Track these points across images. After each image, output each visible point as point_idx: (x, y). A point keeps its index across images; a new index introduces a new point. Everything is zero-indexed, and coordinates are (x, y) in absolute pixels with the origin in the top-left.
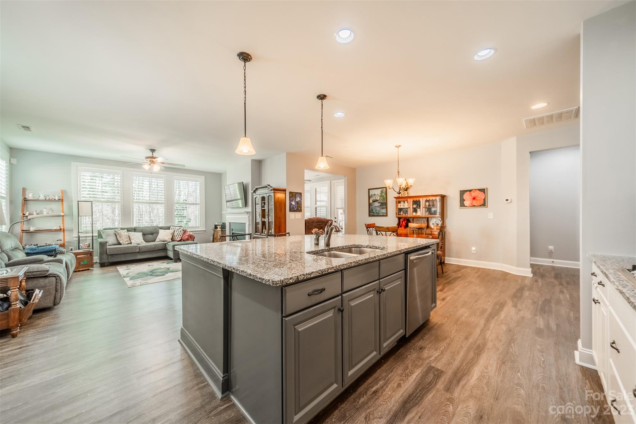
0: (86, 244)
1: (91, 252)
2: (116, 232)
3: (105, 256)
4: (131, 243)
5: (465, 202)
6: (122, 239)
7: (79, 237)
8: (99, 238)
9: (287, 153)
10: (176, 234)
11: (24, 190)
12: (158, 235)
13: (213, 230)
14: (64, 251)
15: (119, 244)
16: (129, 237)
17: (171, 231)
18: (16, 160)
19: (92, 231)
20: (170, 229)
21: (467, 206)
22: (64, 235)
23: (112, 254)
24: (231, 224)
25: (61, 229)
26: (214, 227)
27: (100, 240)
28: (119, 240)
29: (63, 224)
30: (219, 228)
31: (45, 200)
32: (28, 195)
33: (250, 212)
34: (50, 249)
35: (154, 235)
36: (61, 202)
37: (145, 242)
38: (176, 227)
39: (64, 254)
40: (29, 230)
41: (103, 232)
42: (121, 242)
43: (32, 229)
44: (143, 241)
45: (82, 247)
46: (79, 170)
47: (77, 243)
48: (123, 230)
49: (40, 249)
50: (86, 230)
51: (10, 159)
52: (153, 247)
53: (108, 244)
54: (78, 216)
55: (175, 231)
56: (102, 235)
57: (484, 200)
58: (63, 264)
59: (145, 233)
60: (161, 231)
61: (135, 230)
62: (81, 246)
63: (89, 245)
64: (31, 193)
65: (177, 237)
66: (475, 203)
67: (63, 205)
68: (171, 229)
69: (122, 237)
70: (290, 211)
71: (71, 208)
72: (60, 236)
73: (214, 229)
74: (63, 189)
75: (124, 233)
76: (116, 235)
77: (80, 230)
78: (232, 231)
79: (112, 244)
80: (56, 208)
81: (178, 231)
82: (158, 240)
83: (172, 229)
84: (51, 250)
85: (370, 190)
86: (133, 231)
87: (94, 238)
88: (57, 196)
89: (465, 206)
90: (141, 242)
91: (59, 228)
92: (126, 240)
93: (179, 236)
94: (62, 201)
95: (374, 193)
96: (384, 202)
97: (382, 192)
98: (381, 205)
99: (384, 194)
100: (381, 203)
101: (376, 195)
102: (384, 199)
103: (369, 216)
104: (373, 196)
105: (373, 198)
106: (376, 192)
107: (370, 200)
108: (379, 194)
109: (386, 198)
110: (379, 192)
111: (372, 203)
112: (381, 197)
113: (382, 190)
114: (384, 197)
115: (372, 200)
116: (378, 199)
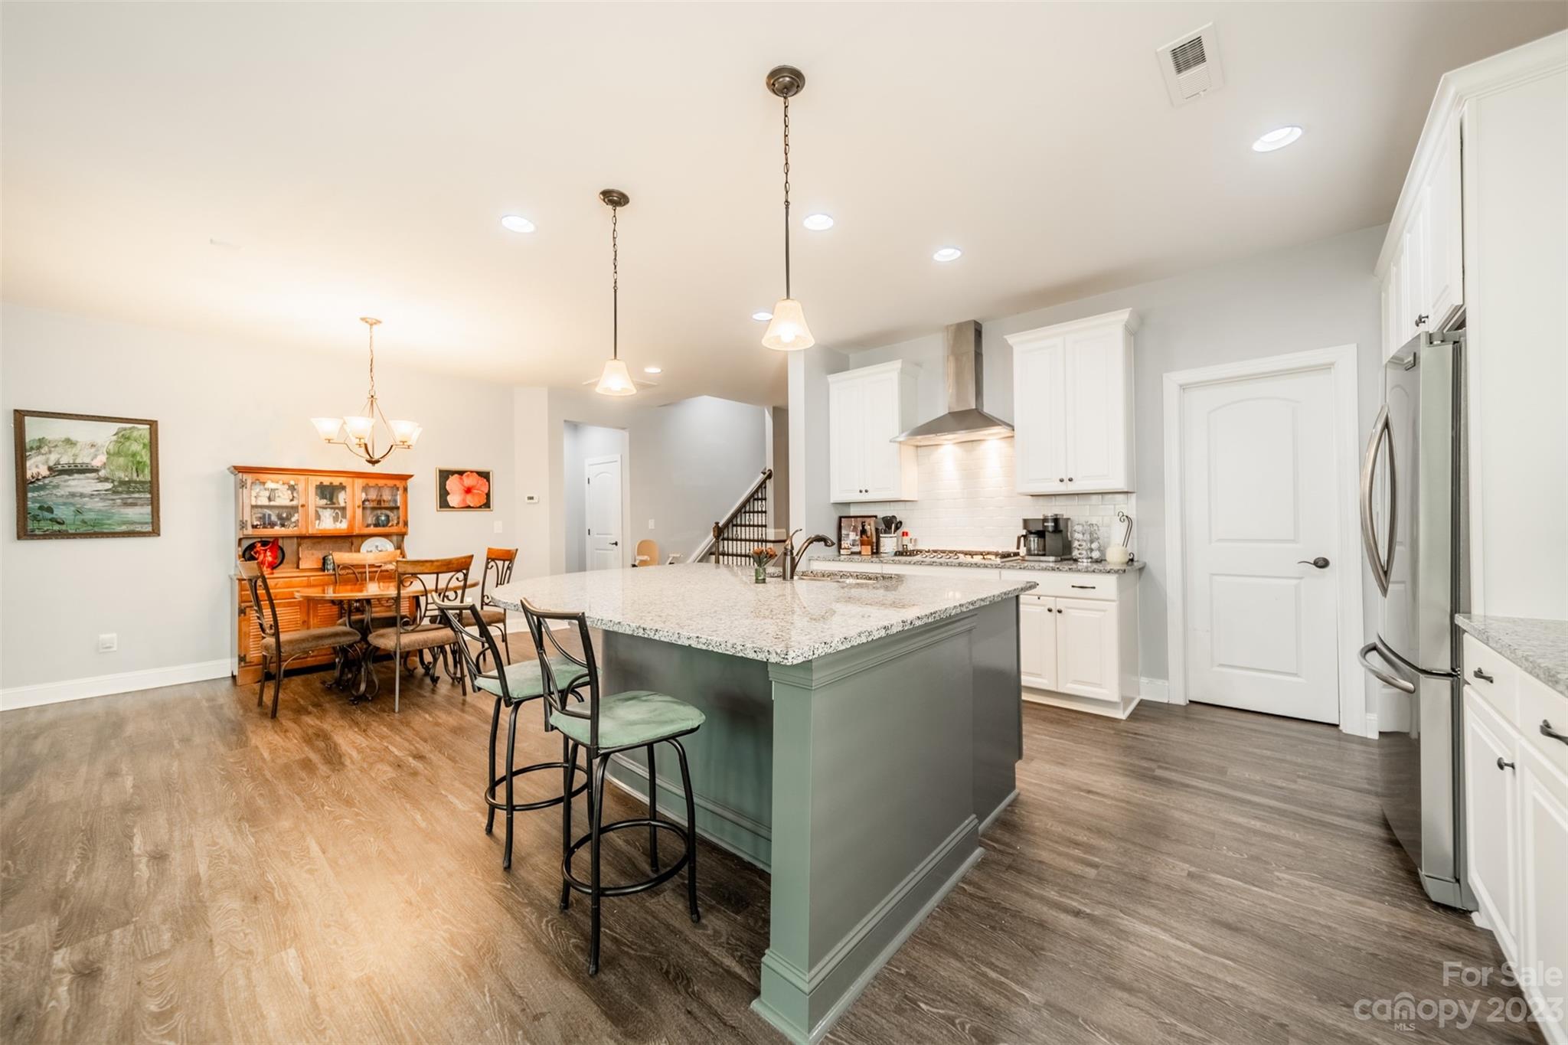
5: (449, 498)
21: (453, 507)
57: (488, 495)
66: (470, 500)
85: (27, 420)
89: (448, 506)
95: (64, 437)
96: (141, 478)
97: (124, 438)
98: (120, 489)
99: (142, 446)
100: (122, 483)
101: (78, 446)
102: (140, 466)
103: (19, 538)
104: (57, 449)
105: (53, 459)
106: (80, 431)
107: (29, 464)
108: (99, 442)
109: (148, 462)
110: (106, 434)
111: (44, 477)
112: (122, 456)
113: (125, 429)
114: (142, 457)
115: (43, 464)
116: (97, 463)
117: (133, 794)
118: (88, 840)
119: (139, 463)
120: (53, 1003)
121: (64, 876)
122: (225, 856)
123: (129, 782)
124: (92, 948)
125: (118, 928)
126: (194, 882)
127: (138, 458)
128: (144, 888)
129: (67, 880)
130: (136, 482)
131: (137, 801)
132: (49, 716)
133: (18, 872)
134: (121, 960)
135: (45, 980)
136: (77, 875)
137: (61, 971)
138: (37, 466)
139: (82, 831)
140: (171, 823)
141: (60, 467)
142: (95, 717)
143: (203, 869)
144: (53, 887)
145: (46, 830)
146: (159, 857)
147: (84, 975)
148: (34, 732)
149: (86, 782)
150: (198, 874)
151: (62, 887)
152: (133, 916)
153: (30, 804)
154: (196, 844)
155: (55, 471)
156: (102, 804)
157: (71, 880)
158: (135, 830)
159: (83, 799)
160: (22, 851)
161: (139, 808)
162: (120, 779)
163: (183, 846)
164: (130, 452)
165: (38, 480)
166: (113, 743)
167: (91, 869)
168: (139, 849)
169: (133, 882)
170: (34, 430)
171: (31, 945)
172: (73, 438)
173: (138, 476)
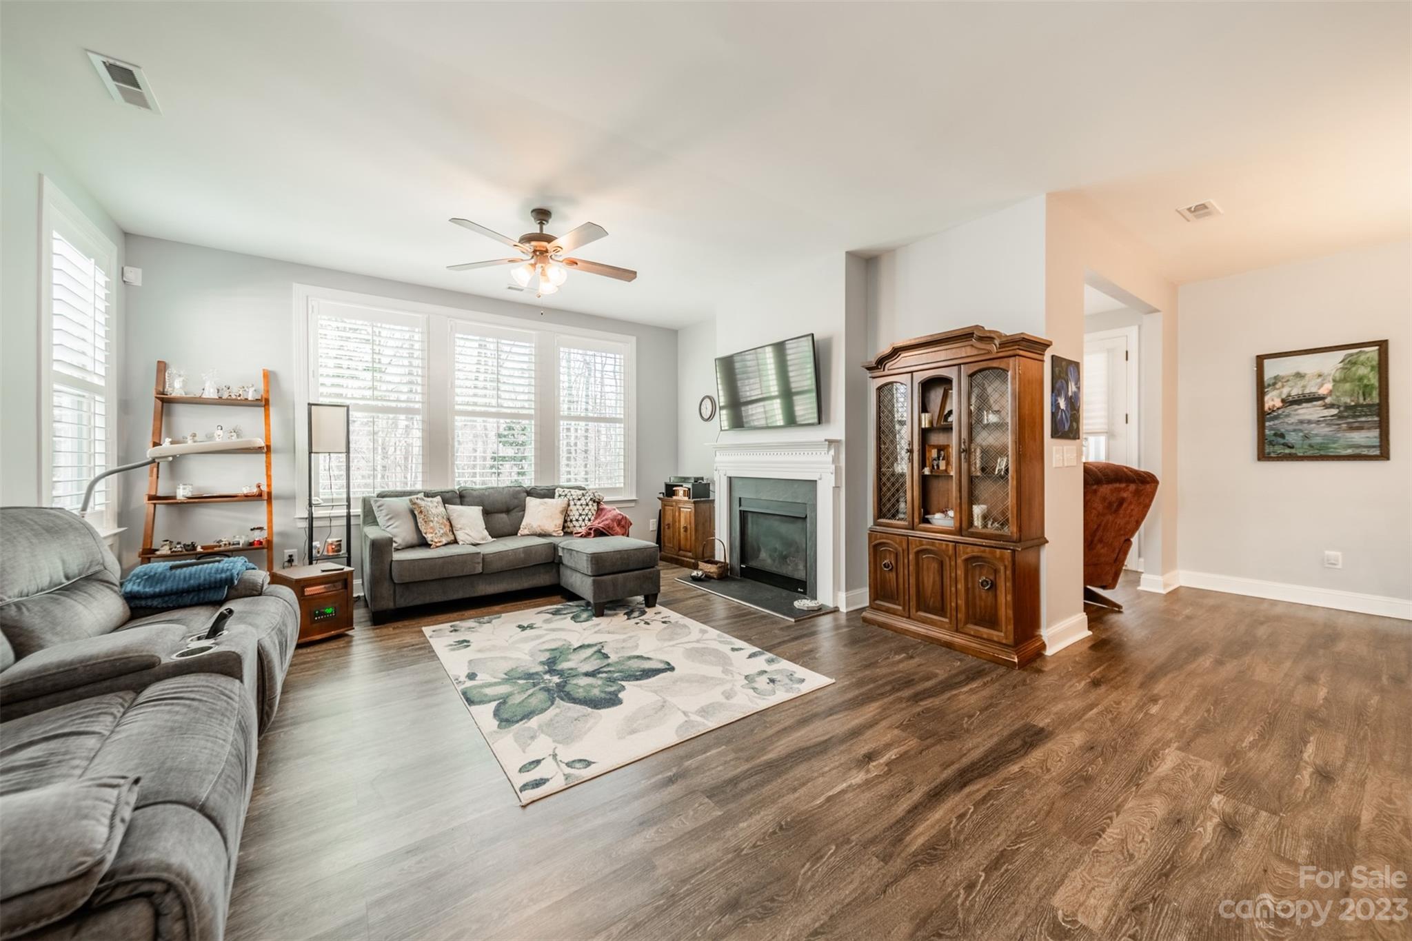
0: (330, 540)
1: (345, 577)
2: (415, 504)
3: (386, 590)
4: (455, 542)
6: (431, 528)
7: (311, 519)
8: (365, 523)
9: (1051, 197)
10: (574, 514)
11: (162, 367)
12: (524, 515)
13: (659, 498)
14: (260, 581)
15: (424, 544)
16: (449, 520)
17: (557, 503)
18: (140, 271)
19: (348, 500)
20: (553, 498)
22: (270, 513)
23: (407, 580)
24: (734, 481)
25: (260, 495)
26: (664, 491)
27: (373, 533)
28: (423, 531)
29: (269, 477)
30: (681, 493)
31: (220, 402)
32: (172, 386)
33: (838, 442)
34: (213, 579)
35: (514, 514)
36: (263, 408)
37: (490, 537)
38: (573, 491)
39: (260, 595)
40: (174, 498)
41: (378, 504)
42: (429, 537)
43: (182, 493)
44: (486, 533)
45: (318, 552)
46: (313, 311)
47: (305, 537)
48: (432, 497)
49: (180, 574)
50: (331, 497)
51: (123, 269)
52: (522, 555)
53: (394, 545)
54: (310, 453)
55: (572, 503)
56: (377, 514)
58: (242, 681)
59: (488, 509)
60: (531, 502)
61: (461, 498)
62: (316, 547)
63: (340, 545)
64: (180, 376)
65: (580, 522)
67: (267, 416)
68: (557, 494)
69: (432, 521)
70: (1056, 434)
71: (289, 426)
72: (258, 514)
73: (661, 496)
74: (270, 368)
75: (434, 507)
76: (414, 516)
77: (313, 498)
78: (740, 506)
79: (404, 544)
80: (250, 426)
81: (579, 503)
82: (526, 532)
83: (560, 496)
84: (216, 582)
85: (1266, 362)
86: (458, 500)
87: (353, 521)
88: (253, 389)
90: (483, 539)
91: (255, 490)
92: (442, 532)
93: (584, 520)
94: (265, 406)
95: (1294, 371)
96: (1368, 401)
97: (1350, 363)
98: (1346, 414)
99: (1369, 369)
100: (1348, 407)
101: (1307, 378)
102: (1368, 390)
103: (1259, 459)
104: (1289, 383)
105: (1285, 391)
106: (1308, 365)
107: (1267, 398)
108: (1326, 371)
109: (1377, 384)
110: (1331, 363)
111: (1278, 409)
112: (1347, 382)
113: (1351, 355)
114: (1369, 380)
115: (1278, 397)
116: (1323, 391)
117: (1321, 706)
118: (1270, 724)
119: (1366, 386)
120: (1201, 829)
121: (1243, 741)
122: (1398, 823)
123: (1322, 693)
124: (1241, 811)
125: (1266, 811)
126: (1352, 823)
127: (1365, 381)
128: (1300, 794)
129: (1244, 745)
130: (1362, 406)
131: (1323, 714)
132: (1278, 610)
133: (1214, 718)
134: (1258, 840)
135: (1203, 808)
136: (1253, 745)
137: (1214, 811)
138: (1273, 400)
139: (1268, 713)
140: (1349, 753)
141: (1291, 399)
142: (1313, 625)
143: (1366, 817)
144: (1232, 745)
145: (1243, 698)
146: (1325, 776)
147: (1227, 827)
148: (1262, 619)
149: (1286, 675)
150: (1359, 819)
151: (1238, 748)
152: (1281, 811)
153: (1239, 672)
154: (1368, 787)
155: (1289, 402)
156: (1292, 700)
157: (1246, 747)
158: (1312, 738)
159: (1278, 688)
160: (1222, 704)
161: (1323, 721)
162: (1315, 687)
163: (1353, 781)
164: (1356, 377)
165: (1273, 411)
166: (1321, 652)
167: (1263, 749)
168: (1309, 757)
169: (1292, 782)
170: (1272, 369)
171: (1203, 775)
172: (1302, 371)
173: (1365, 399)
